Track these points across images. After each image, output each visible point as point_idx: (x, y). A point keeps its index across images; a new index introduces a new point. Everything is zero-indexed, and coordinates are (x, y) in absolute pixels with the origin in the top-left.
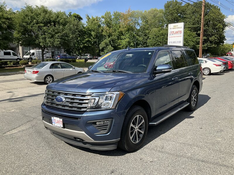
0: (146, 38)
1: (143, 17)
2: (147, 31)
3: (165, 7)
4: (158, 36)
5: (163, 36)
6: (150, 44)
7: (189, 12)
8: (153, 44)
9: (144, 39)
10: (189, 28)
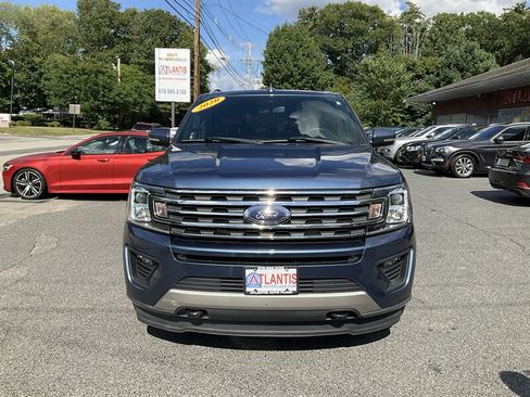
0: (35, 75)
1: (23, 22)
2: (37, 60)
3: (79, 7)
4: (73, 75)
5: (86, 76)
6: (52, 93)
7: (136, 28)
8: (60, 93)
9: (30, 78)
10: (140, 64)
